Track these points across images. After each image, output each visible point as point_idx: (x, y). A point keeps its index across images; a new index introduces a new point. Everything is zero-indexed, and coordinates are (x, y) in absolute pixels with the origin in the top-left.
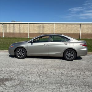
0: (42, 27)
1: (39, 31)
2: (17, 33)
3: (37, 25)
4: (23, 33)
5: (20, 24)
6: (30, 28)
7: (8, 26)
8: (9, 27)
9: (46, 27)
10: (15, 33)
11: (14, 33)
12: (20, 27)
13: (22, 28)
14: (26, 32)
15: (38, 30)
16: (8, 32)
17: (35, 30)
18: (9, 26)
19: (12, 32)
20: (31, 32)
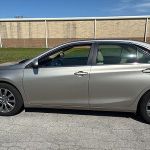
0: (71, 26)
1: (66, 34)
2: (27, 39)
3: (62, 23)
4: (37, 39)
5: (31, 23)
6: (50, 29)
7: (9, 25)
8: (11, 28)
9: (79, 26)
10: (23, 39)
11: (19, 40)
12: (30, 29)
13: (34, 30)
14: (42, 37)
15: (64, 33)
16: (9, 37)
17: (58, 33)
18: (11, 26)
19: (16, 37)
20: (51, 37)
